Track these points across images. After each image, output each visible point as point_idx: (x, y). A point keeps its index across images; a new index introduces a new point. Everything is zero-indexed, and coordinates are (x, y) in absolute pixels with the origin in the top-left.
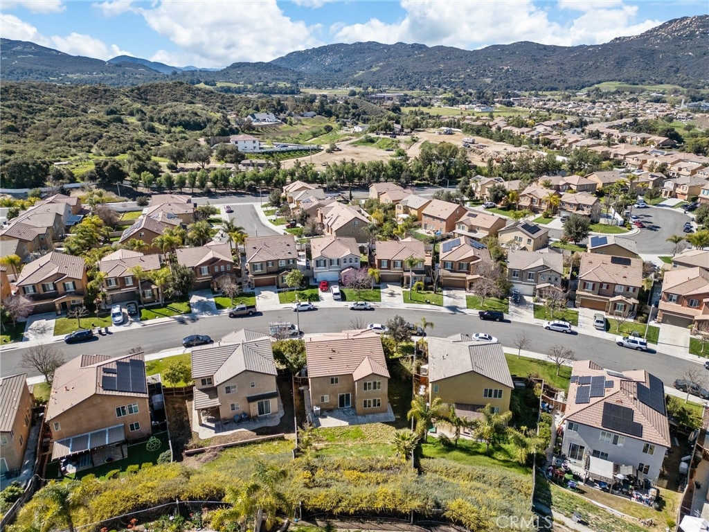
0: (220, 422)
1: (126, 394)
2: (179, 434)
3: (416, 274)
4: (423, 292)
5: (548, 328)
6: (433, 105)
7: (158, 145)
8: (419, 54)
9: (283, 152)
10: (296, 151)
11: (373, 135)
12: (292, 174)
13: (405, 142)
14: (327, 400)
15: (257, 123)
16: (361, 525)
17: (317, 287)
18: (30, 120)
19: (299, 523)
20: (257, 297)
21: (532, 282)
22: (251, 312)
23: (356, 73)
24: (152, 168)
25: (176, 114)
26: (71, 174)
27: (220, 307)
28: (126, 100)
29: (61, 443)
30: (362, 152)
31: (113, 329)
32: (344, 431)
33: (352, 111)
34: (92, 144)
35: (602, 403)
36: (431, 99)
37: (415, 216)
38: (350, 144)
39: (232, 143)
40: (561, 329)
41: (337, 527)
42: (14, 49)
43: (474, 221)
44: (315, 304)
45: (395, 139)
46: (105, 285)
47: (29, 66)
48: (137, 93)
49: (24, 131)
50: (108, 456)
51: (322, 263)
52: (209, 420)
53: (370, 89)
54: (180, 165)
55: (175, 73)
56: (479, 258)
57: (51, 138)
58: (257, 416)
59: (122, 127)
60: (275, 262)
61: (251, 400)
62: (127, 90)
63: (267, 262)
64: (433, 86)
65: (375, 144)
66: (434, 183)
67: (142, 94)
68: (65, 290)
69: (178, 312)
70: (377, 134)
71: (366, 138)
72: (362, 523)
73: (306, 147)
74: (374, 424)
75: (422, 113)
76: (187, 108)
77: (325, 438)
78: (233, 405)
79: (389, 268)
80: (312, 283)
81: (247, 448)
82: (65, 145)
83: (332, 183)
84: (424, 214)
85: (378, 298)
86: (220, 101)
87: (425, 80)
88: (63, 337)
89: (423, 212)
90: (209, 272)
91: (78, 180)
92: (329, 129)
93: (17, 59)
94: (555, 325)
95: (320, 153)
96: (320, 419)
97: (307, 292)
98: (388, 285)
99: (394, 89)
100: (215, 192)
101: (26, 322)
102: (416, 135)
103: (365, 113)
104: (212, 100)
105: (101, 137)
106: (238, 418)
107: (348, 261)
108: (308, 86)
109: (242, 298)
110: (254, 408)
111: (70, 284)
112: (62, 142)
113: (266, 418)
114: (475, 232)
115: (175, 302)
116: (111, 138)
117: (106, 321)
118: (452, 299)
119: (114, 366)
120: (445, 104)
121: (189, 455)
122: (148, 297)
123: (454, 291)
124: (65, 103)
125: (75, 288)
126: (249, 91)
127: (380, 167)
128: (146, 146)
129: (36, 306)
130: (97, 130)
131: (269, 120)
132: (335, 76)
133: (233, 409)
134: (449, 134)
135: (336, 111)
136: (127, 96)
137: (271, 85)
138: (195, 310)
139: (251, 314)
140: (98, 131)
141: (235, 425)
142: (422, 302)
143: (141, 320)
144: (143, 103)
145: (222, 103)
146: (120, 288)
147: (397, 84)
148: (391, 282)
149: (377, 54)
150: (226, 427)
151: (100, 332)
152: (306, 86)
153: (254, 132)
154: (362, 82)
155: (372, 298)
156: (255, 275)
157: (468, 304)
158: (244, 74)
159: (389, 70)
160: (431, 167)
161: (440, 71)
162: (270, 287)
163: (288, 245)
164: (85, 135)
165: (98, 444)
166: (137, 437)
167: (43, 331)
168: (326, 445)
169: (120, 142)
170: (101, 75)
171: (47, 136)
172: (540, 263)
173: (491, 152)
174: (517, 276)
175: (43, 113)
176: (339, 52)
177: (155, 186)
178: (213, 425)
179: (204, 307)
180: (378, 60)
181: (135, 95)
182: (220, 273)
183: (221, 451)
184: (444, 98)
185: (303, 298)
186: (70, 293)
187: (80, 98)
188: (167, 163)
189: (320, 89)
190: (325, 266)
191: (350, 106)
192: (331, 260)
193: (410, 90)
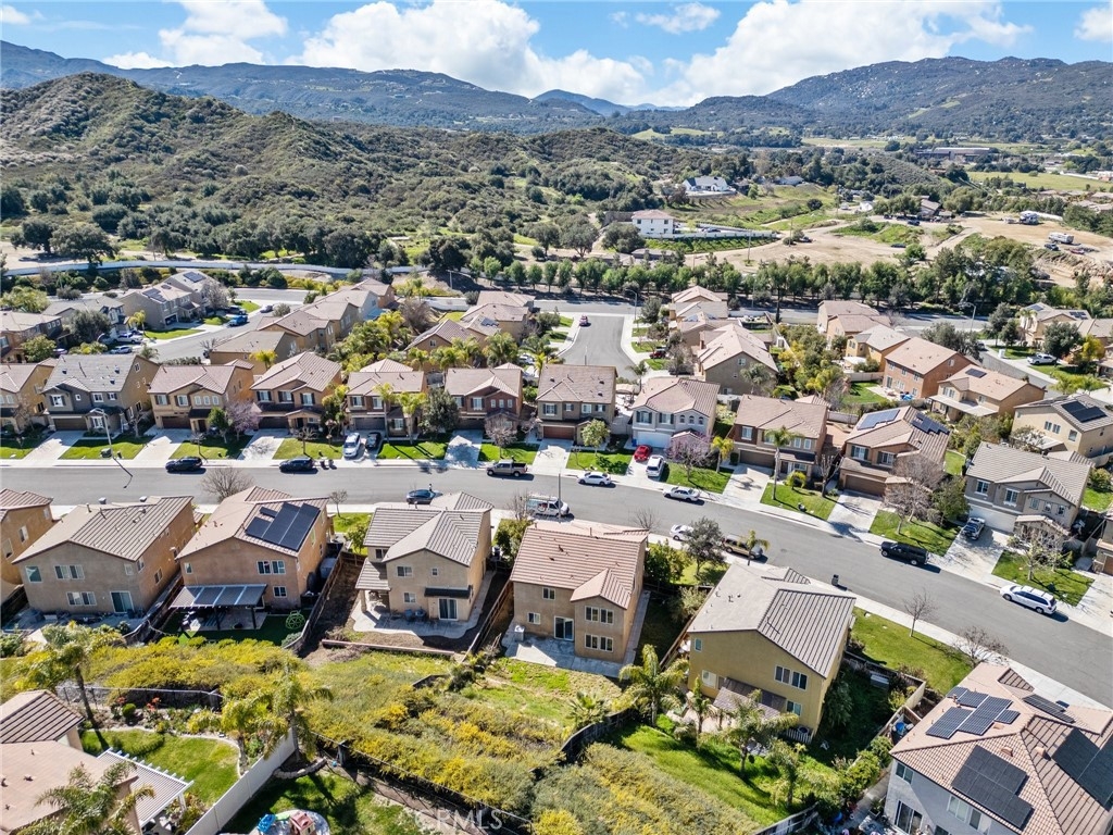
0: (388, 614)
1: (271, 546)
2: (333, 617)
3: (797, 458)
4: (803, 491)
5: (1008, 597)
6: (1042, 171)
7: (535, 220)
8: (1043, 76)
9: (709, 239)
10: (731, 238)
11: (877, 219)
12: (699, 274)
13: (934, 233)
14: (537, 622)
15: (696, 193)
16: (409, 800)
17: (632, 452)
18: (387, 179)
19: (335, 769)
20: (538, 453)
21: (1012, 508)
22: (518, 473)
23: (913, 111)
24: (502, 253)
25: (578, 176)
26: (404, 254)
27: (483, 457)
28: (523, 154)
29: (190, 590)
30: (846, 247)
31: (340, 463)
32: (544, 672)
33: (871, 176)
34: (451, 215)
35: (972, 745)
36: (1043, 159)
37: (875, 362)
38: (832, 232)
39: (635, 223)
40: (1035, 604)
41: (378, 791)
42: (423, 83)
43: (975, 385)
44: (614, 477)
45: (916, 228)
46: (349, 403)
47: (433, 107)
48: (539, 145)
49: (377, 192)
50: (238, 621)
51: (646, 416)
52: (378, 609)
53: (931, 139)
54: (552, 250)
55: (617, 115)
56: (916, 449)
57: (405, 204)
58: (437, 619)
59: (497, 192)
60: (576, 405)
61: (430, 593)
62: (527, 140)
63: (564, 404)
64: (1060, 135)
65: (877, 234)
66: (957, 309)
67: (545, 147)
68: (303, 402)
69: (427, 454)
70: (887, 217)
71: (864, 222)
72: (413, 798)
73: (758, 233)
74: (593, 676)
75: (1010, 184)
76: (596, 167)
77: (511, 675)
78: (406, 595)
79: (754, 441)
80: (628, 446)
81: (400, 658)
82: (418, 214)
83: (761, 294)
84: (889, 361)
85: (720, 487)
86: (654, 157)
87: (1045, 123)
88: (279, 462)
89: (888, 357)
90: (483, 406)
91: (411, 262)
92: (815, 205)
93: (422, 97)
94: (1022, 594)
95: (773, 244)
96: (520, 646)
97: (613, 459)
98: (749, 470)
99: (977, 139)
100: (580, 295)
101: (252, 437)
102: (961, 221)
103: (894, 180)
104: (643, 156)
105: (463, 205)
106: (409, 615)
107: (687, 419)
108: (818, 133)
109: (518, 450)
110: (433, 606)
111: (308, 395)
112: (417, 209)
113: (449, 624)
114: (974, 403)
115: (430, 441)
116: (475, 207)
117: (337, 451)
118: (849, 512)
119: (277, 508)
120: (1069, 168)
121: (327, 646)
122: (398, 429)
123: (861, 499)
124: (442, 157)
125: (314, 402)
126: (718, 141)
127: (853, 274)
128: (517, 221)
129: (264, 418)
130: (460, 195)
131: (716, 188)
132: (873, 118)
133: (407, 601)
134: (1030, 224)
135: (841, 176)
136: (525, 149)
137: (756, 132)
138: (449, 457)
139: (517, 475)
140: (462, 198)
141: (405, 623)
142: (792, 507)
143: (378, 458)
144: (545, 158)
145: (655, 160)
146: (366, 411)
147: (985, 131)
148: (756, 465)
149: (959, 78)
150: (392, 622)
151: (323, 464)
152: (814, 133)
153: (687, 206)
154: (919, 126)
155: (710, 485)
156: (545, 421)
157: (873, 525)
158: (719, 115)
159: (976, 106)
160: (954, 281)
161: (1080, 108)
162: (564, 442)
163: (602, 383)
164: (445, 202)
165: (226, 602)
166: (283, 605)
167: (263, 451)
168: (504, 686)
169: (485, 214)
170: (519, 118)
171: (402, 200)
172: (1035, 475)
173: (1098, 261)
174: (985, 490)
175: (411, 170)
176: (890, 75)
177: (500, 278)
178: (378, 616)
179: (463, 454)
180: (958, 89)
181: (536, 147)
182: (497, 409)
183: (365, 652)
184: (1070, 158)
185: (602, 467)
186: (308, 407)
187: (466, 151)
188: (532, 247)
189: (839, 138)
190: (650, 422)
191: (868, 169)
192: (661, 414)
193: (1010, 141)
